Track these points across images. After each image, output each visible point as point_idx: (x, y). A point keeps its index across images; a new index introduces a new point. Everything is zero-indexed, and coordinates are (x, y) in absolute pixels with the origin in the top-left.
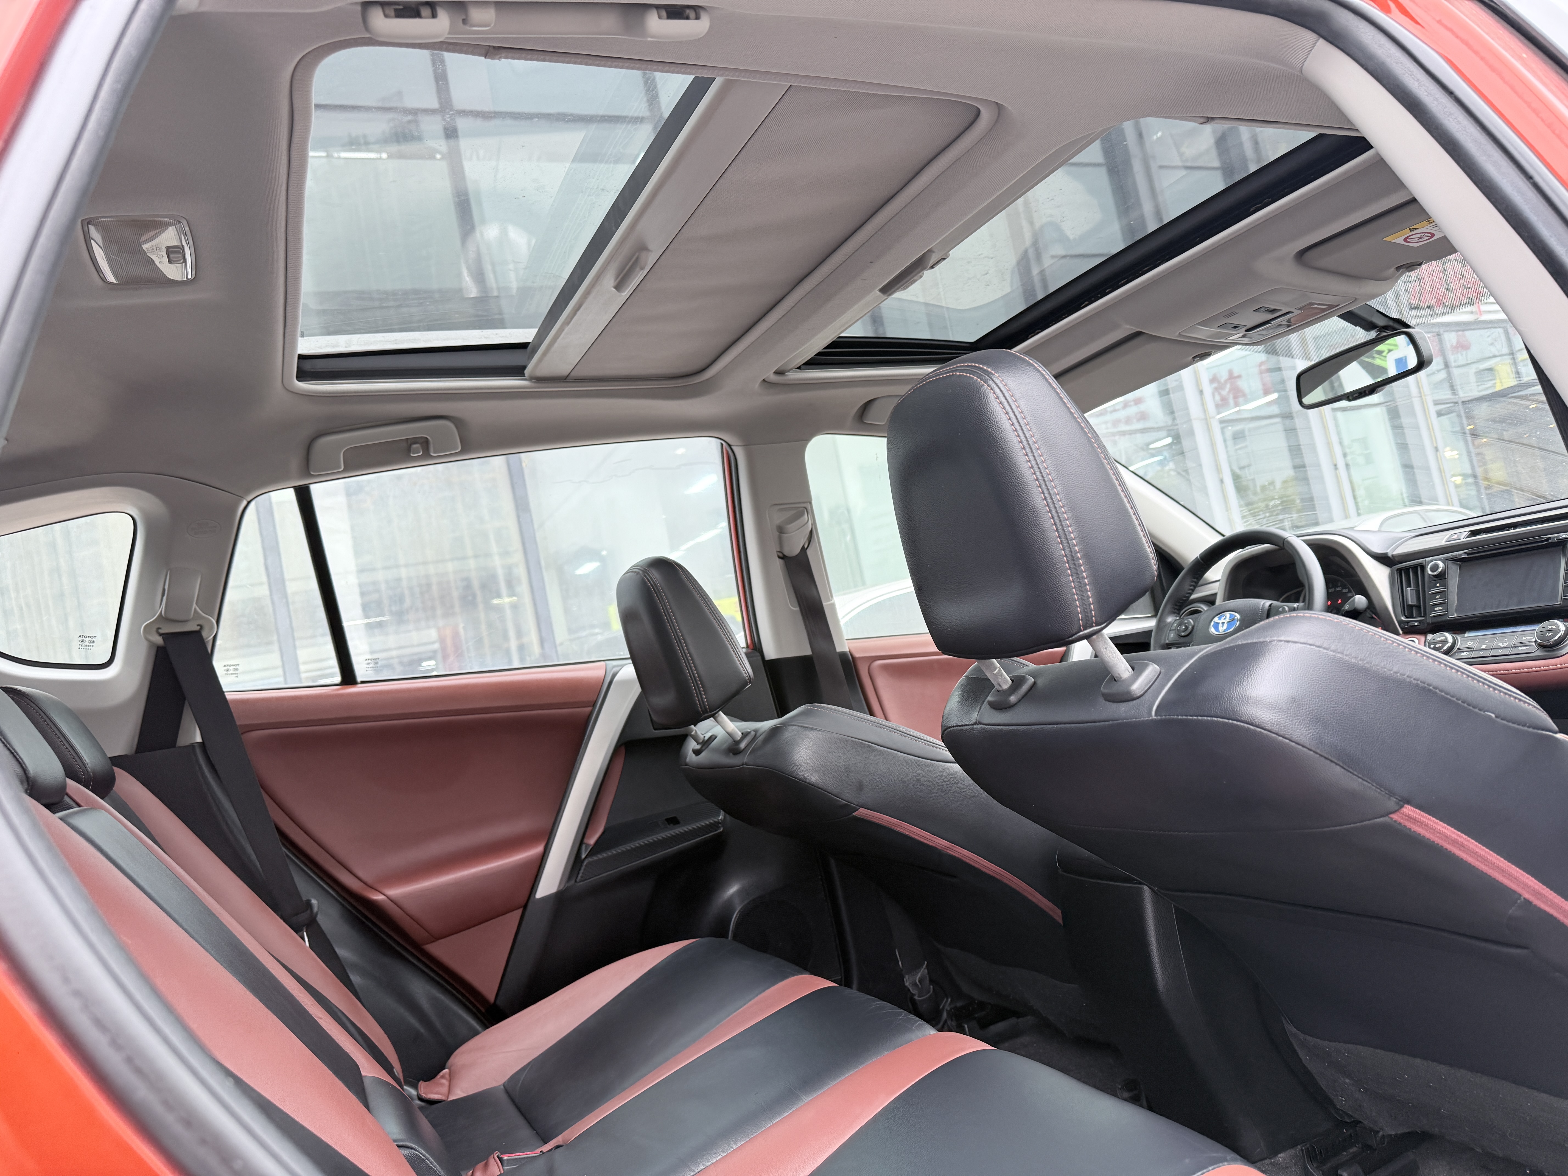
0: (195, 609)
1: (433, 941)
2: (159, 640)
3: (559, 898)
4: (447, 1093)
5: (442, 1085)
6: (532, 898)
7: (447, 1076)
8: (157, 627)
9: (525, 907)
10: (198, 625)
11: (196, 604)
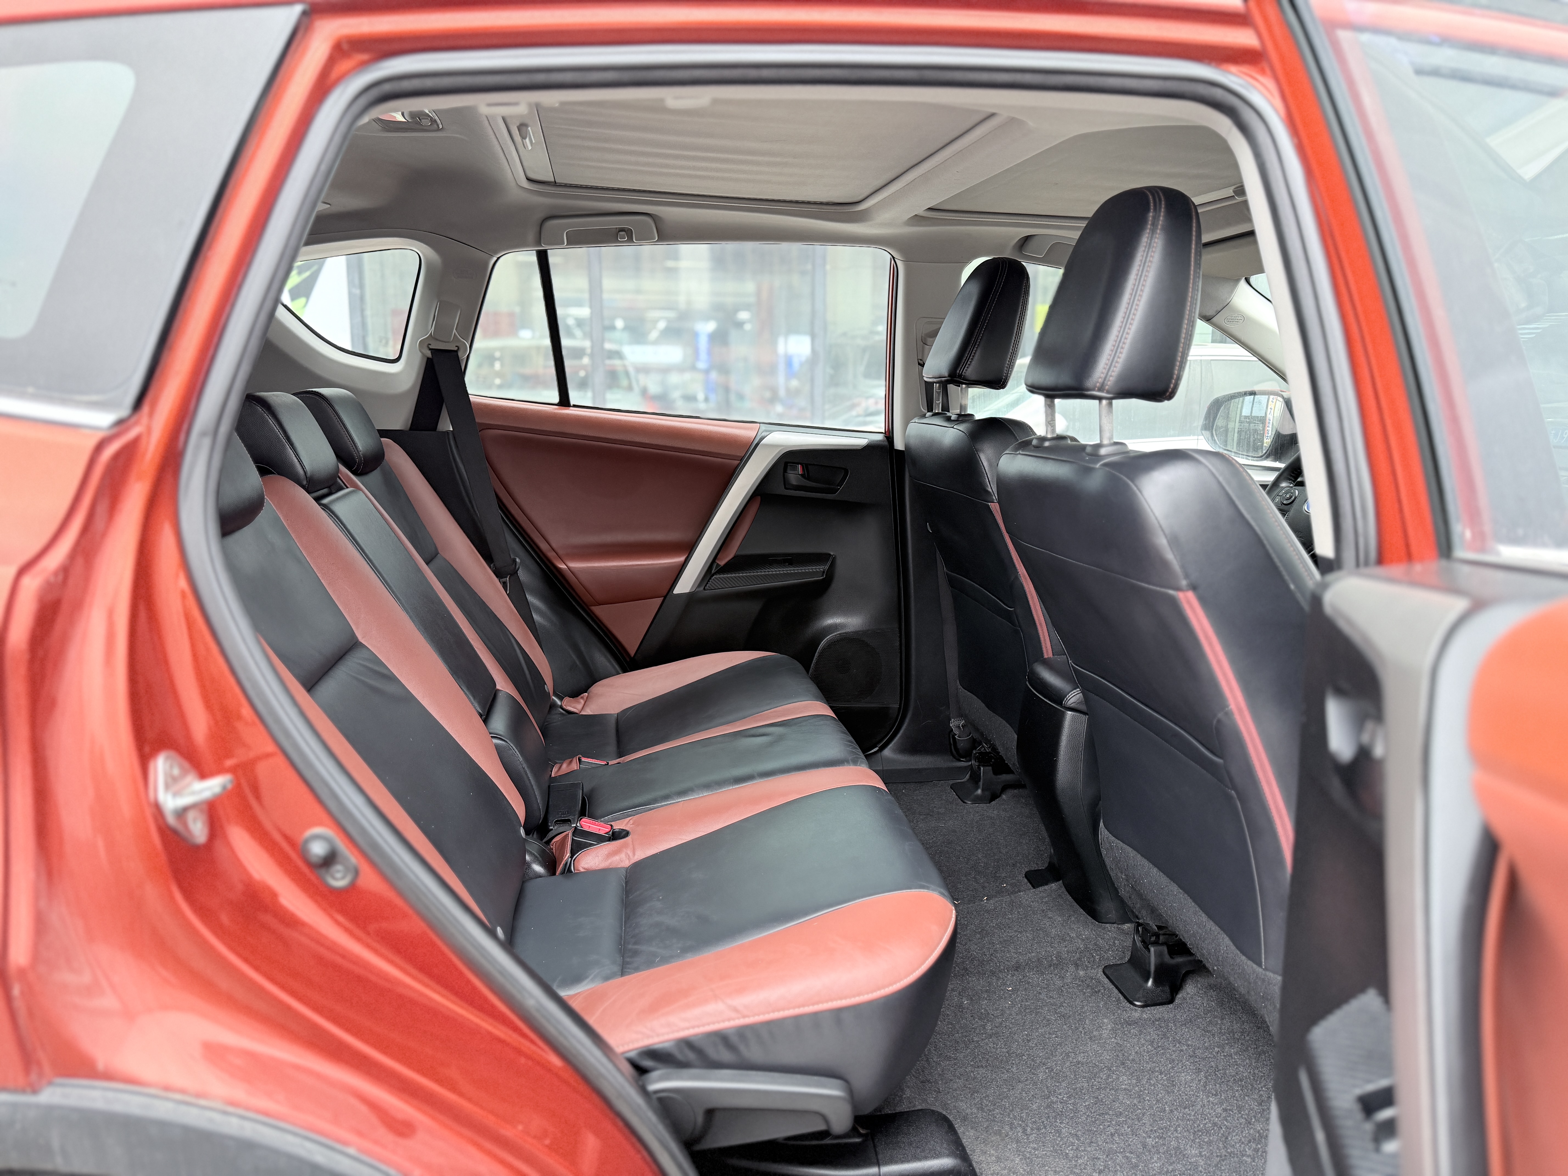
0: (455, 333)
1: (598, 606)
2: (429, 354)
3: (690, 598)
4: (580, 710)
5: (579, 702)
6: (670, 593)
7: (585, 698)
8: (427, 343)
9: (665, 597)
10: (456, 346)
11: (456, 329)
